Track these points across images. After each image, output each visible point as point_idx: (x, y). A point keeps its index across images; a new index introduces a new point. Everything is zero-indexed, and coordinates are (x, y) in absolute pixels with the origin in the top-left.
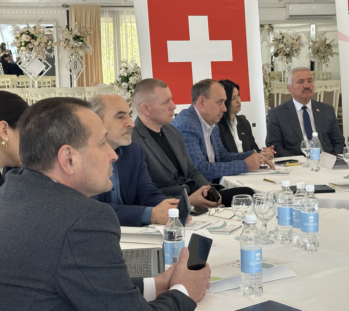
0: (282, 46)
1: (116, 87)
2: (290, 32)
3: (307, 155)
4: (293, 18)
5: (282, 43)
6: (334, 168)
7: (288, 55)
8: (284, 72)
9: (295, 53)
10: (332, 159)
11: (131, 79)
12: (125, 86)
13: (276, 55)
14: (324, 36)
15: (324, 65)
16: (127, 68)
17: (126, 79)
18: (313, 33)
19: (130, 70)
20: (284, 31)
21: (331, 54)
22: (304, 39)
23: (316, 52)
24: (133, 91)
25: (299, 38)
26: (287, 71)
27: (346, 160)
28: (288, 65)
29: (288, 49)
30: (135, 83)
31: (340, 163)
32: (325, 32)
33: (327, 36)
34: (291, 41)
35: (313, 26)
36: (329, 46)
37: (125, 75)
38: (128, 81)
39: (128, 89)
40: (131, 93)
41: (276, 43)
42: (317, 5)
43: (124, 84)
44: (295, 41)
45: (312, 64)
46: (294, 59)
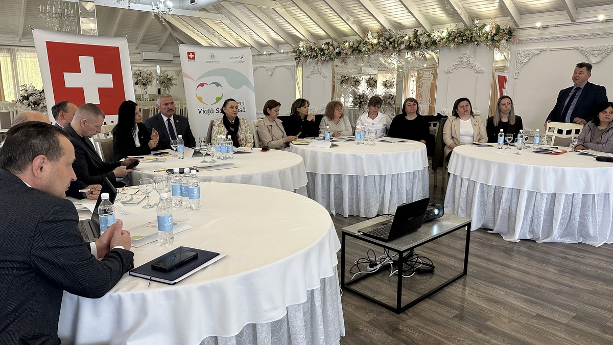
0: (140, 78)
1: (19, 104)
2: (145, 70)
3: (175, 149)
4: (145, 61)
5: (140, 76)
6: (193, 157)
7: (144, 84)
8: (143, 95)
9: (149, 83)
10: (192, 151)
11: (31, 98)
12: (26, 103)
13: (136, 84)
14: (166, 73)
15: (167, 91)
16: (26, 90)
17: (26, 98)
18: (158, 71)
19: (30, 91)
20: (141, 69)
21: (172, 85)
22: (154, 75)
23: (162, 83)
24: (33, 106)
25: (151, 74)
26: (144, 94)
27: (202, 152)
28: (145, 91)
29: (145, 80)
30: (35, 100)
31: (197, 153)
32: (166, 71)
33: (168, 73)
34: (146, 75)
35: (158, 66)
36: (170, 79)
37: (26, 95)
38: (29, 99)
39: (29, 105)
40: (31, 107)
41: (136, 76)
42: (161, 53)
43: (25, 101)
44: (148, 75)
45: (159, 90)
46: (148, 87)
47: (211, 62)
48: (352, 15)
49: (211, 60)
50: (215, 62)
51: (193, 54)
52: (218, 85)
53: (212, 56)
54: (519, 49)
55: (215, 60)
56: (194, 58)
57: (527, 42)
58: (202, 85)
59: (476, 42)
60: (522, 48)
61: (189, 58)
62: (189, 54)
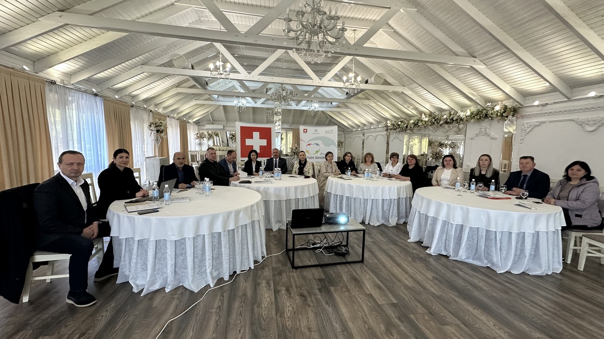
47: (315, 133)
48: (411, 105)
51: (306, 130)
52: (317, 144)
53: (316, 131)
54: (523, 122)
55: (318, 132)
56: (306, 132)
57: (529, 116)
58: (309, 145)
59: (490, 118)
60: (525, 121)
61: (304, 132)
62: (304, 130)
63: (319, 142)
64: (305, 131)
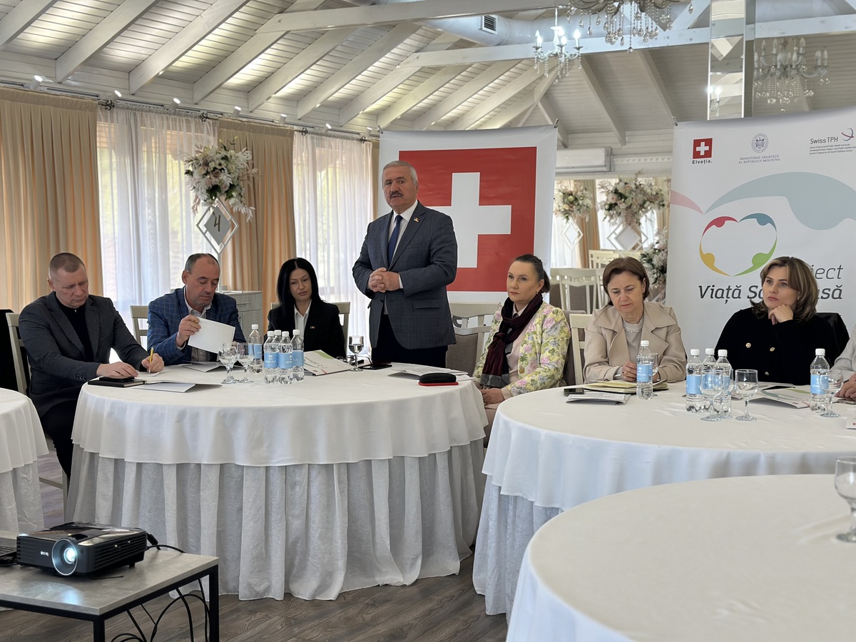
47: (754, 160)
49: (757, 155)
50: (766, 158)
51: (709, 142)
52: (763, 219)
53: (760, 143)
55: (766, 153)
56: (708, 154)
58: (719, 222)
61: (696, 155)
62: (697, 143)
63: (775, 206)
64: (703, 149)
